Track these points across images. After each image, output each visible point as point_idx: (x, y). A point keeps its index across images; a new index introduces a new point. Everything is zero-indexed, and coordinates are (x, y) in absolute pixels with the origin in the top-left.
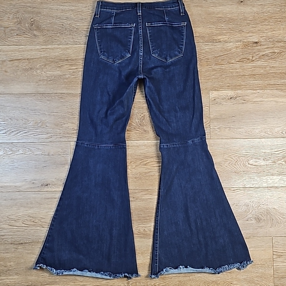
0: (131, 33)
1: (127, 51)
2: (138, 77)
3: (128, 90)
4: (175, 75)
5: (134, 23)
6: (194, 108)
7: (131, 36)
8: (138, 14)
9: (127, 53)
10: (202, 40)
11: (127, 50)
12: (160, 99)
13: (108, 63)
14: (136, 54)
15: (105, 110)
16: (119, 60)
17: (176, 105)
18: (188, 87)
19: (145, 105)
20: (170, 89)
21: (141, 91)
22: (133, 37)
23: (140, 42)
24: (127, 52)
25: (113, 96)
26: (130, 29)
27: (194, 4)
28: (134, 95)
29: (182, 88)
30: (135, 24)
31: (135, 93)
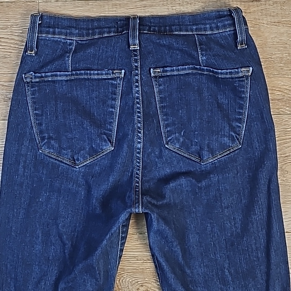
0: (115, 94)
1: (106, 138)
2: (129, 210)
3: (105, 242)
4: (221, 194)
5: (121, 69)
6: (268, 274)
7: (114, 99)
8: (132, 48)
9: (104, 144)
10: (287, 108)
11: (105, 134)
12: (185, 251)
13: (59, 166)
14: (125, 146)
15: (54, 278)
16: (85, 159)
17: (224, 268)
18: (255, 225)
19: (150, 266)
20: (209, 228)
21: (139, 230)
22: (118, 103)
23: (136, 117)
24: (105, 141)
25: (72, 245)
26: (112, 84)
27: (269, 19)
28: (123, 244)
29: (238, 225)
30: (123, 71)
31: (124, 238)
